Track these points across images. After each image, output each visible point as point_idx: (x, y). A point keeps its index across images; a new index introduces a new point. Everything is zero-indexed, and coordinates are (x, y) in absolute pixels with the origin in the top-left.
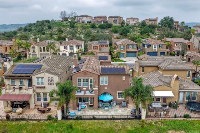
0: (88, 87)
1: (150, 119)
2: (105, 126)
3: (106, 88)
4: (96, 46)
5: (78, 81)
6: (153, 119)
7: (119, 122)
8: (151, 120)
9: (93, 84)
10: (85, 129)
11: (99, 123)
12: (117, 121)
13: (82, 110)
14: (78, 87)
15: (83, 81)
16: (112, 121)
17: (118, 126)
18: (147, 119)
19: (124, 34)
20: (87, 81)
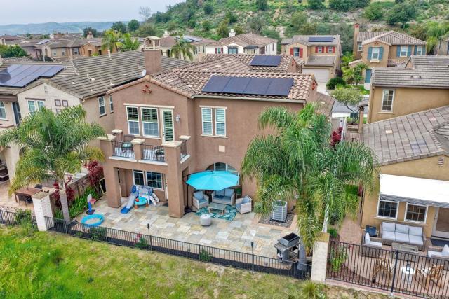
0: (158, 137)
1: (346, 286)
2: (164, 279)
3: (222, 149)
4: (298, 49)
5: (130, 117)
6: (356, 288)
7: (216, 275)
8: (350, 290)
9: (173, 128)
10: (93, 276)
11: (149, 264)
12: (214, 268)
13: (136, 210)
14: (129, 134)
15: (145, 118)
16: (196, 263)
17: (210, 288)
18: (332, 283)
19: (400, 23)
20: (155, 118)
